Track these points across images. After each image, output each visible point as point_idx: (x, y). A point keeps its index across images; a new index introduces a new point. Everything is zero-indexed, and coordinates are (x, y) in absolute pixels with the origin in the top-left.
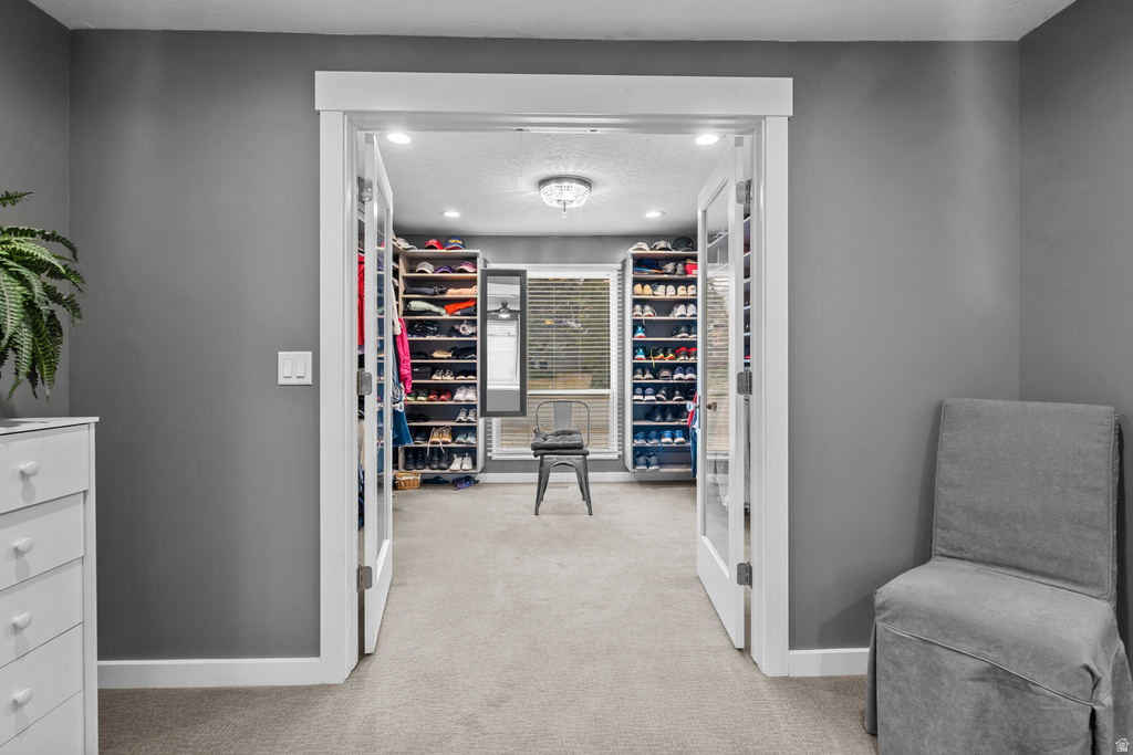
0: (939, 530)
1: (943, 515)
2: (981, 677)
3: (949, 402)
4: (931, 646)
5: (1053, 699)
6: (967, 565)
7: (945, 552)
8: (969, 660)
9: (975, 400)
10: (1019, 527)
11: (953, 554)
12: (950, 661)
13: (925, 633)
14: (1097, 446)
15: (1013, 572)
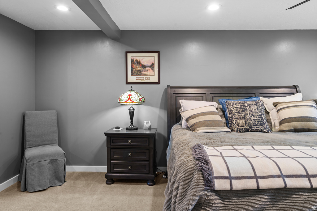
0: (27, 142)
1: (28, 139)
2: (49, 163)
3: (26, 112)
4: (39, 162)
5: (60, 160)
6: (34, 148)
7: (29, 147)
8: (47, 161)
9: (32, 111)
10: (43, 136)
11: (31, 147)
12: (43, 163)
13: (38, 160)
14: (55, 118)
15: (43, 146)
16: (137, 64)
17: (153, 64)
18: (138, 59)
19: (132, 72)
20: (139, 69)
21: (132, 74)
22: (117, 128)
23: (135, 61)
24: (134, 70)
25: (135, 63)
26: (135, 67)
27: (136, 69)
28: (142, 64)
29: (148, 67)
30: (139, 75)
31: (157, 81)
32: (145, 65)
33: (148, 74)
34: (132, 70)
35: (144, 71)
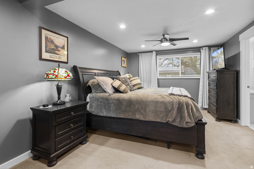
16: (51, 42)
17: (64, 46)
18: (52, 38)
19: (46, 49)
20: (53, 47)
21: (46, 52)
22: (44, 106)
23: (49, 39)
24: (48, 47)
25: (49, 41)
26: (49, 45)
27: (50, 47)
28: (55, 44)
29: (60, 47)
30: (53, 53)
31: (66, 61)
32: (57, 46)
33: (60, 54)
34: (46, 47)
35: (57, 51)
